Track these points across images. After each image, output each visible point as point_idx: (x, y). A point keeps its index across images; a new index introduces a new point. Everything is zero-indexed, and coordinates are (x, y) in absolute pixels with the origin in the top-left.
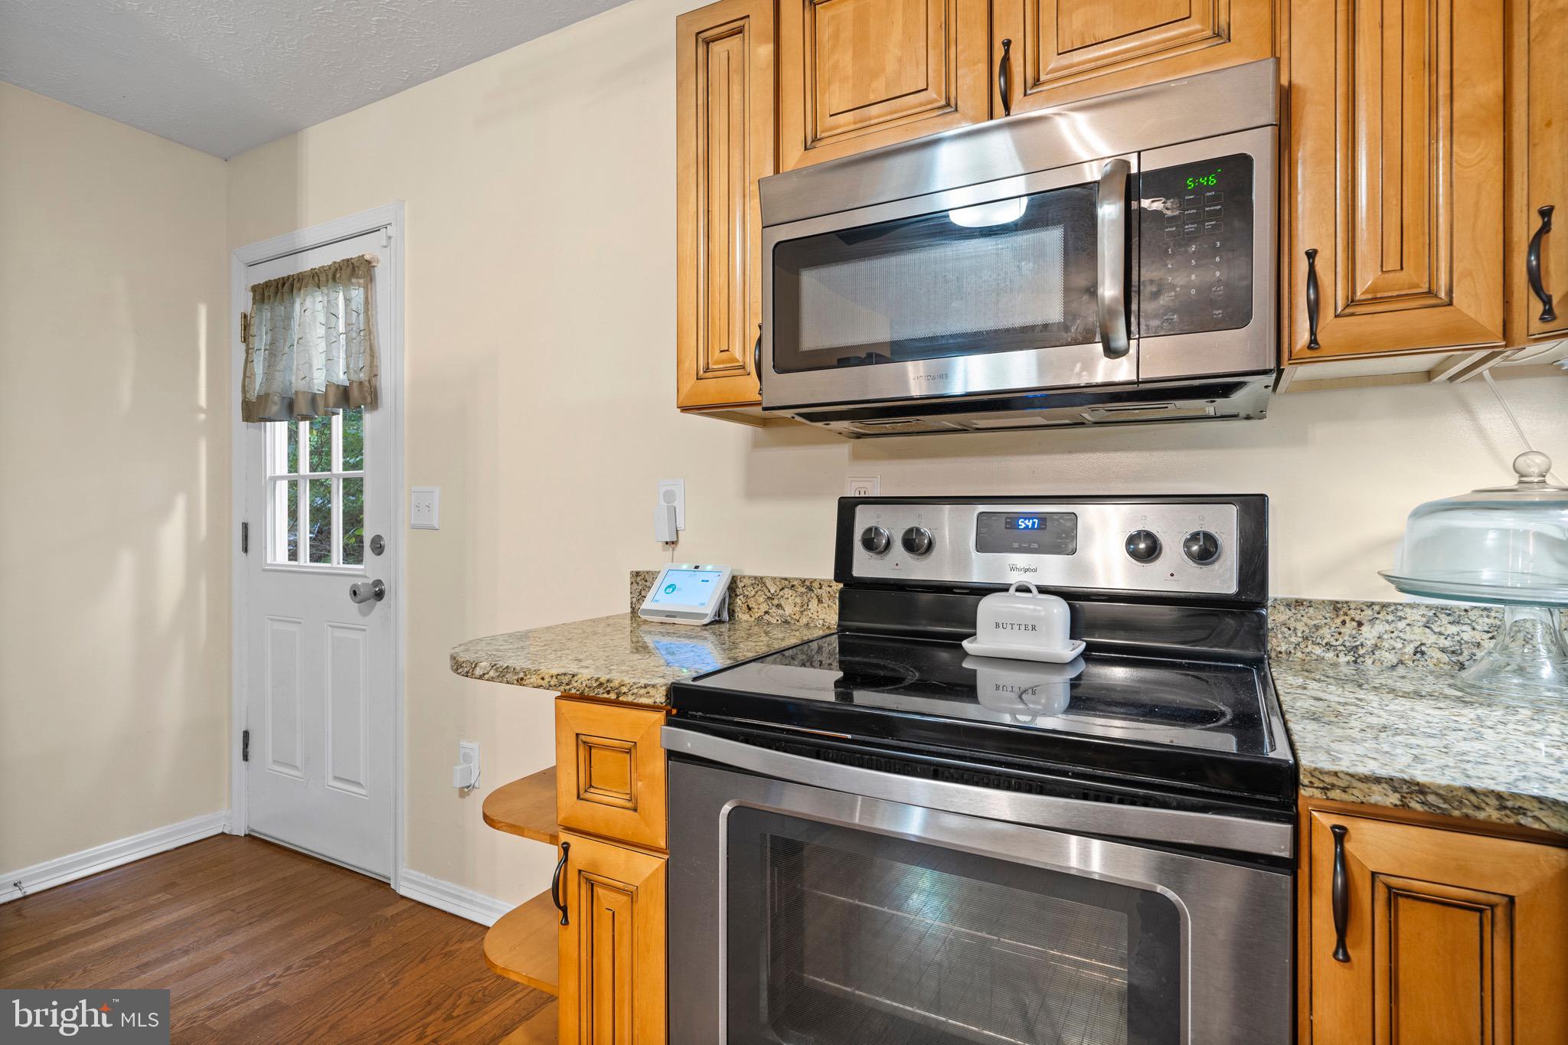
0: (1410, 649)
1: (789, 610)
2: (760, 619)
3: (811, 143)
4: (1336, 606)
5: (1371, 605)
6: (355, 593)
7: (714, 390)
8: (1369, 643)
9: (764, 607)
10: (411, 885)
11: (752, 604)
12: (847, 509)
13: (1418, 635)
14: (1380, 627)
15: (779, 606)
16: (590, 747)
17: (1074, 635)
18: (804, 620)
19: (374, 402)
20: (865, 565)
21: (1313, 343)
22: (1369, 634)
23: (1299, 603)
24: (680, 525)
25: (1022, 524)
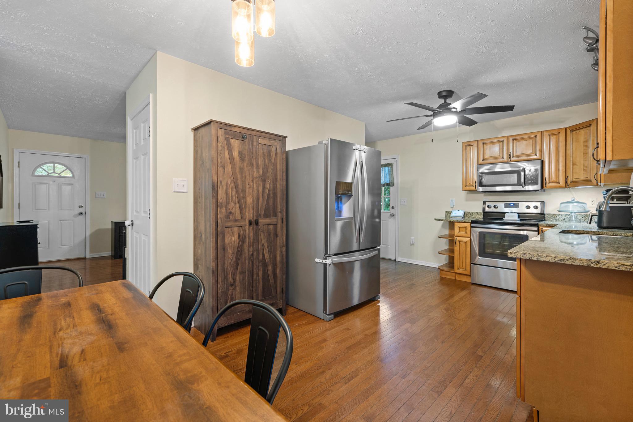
0: (563, 219)
1: (474, 216)
2: (469, 217)
3: (483, 160)
4: (554, 214)
5: (558, 214)
6: (391, 215)
7: (468, 188)
8: (558, 219)
9: (470, 216)
10: (400, 259)
11: (467, 215)
12: (484, 203)
13: (564, 217)
14: (559, 217)
15: (472, 216)
16: (459, 227)
17: (518, 218)
18: (476, 217)
19: (393, 185)
20: (487, 210)
21: (546, 187)
22: (558, 217)
23: (549, 214)
24: (454, 204)
25: (511, 205)
